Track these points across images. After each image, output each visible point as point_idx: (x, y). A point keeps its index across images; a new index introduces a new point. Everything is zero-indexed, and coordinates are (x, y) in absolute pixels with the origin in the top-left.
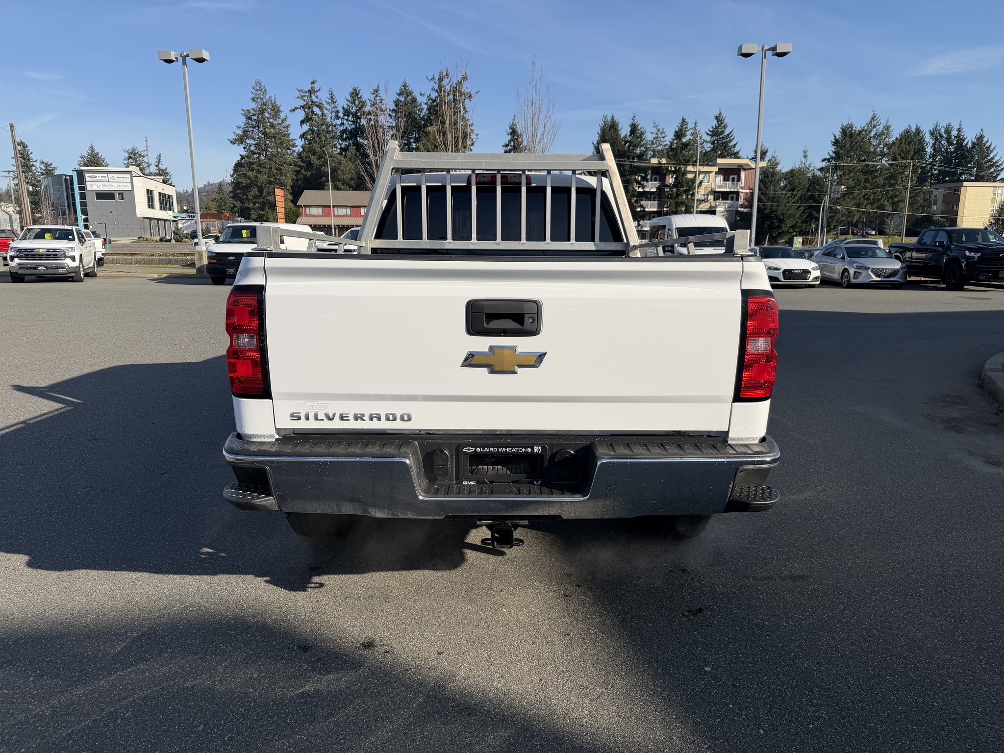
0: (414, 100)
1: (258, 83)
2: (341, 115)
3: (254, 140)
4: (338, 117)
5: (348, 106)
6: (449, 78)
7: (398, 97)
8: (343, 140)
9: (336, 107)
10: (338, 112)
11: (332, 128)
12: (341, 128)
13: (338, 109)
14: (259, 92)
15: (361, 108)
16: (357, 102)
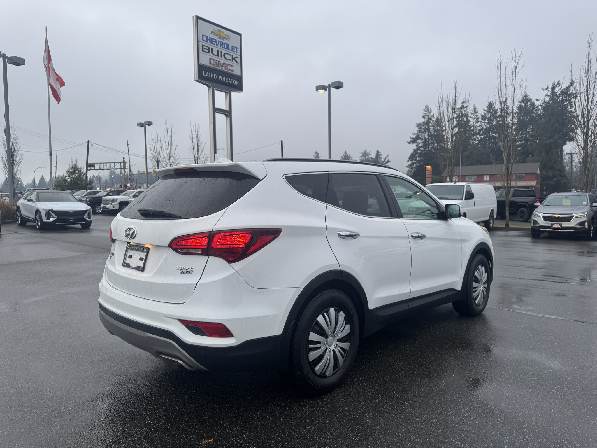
0: (533, 104)
1: (427, 107)
2: (480, 120)
3: (422, 139)
4: (477, 122)
5: (485, 113)
6: (560, 87)
7: (520, 104)
8: (480, 135)
9: (477, 116)
10: (478, 118)
11: (473, 129)
12: (480, 128)
13: (478, 116)
14: (427, 112)
15: (494, 114)
16: (491, 110)
